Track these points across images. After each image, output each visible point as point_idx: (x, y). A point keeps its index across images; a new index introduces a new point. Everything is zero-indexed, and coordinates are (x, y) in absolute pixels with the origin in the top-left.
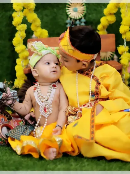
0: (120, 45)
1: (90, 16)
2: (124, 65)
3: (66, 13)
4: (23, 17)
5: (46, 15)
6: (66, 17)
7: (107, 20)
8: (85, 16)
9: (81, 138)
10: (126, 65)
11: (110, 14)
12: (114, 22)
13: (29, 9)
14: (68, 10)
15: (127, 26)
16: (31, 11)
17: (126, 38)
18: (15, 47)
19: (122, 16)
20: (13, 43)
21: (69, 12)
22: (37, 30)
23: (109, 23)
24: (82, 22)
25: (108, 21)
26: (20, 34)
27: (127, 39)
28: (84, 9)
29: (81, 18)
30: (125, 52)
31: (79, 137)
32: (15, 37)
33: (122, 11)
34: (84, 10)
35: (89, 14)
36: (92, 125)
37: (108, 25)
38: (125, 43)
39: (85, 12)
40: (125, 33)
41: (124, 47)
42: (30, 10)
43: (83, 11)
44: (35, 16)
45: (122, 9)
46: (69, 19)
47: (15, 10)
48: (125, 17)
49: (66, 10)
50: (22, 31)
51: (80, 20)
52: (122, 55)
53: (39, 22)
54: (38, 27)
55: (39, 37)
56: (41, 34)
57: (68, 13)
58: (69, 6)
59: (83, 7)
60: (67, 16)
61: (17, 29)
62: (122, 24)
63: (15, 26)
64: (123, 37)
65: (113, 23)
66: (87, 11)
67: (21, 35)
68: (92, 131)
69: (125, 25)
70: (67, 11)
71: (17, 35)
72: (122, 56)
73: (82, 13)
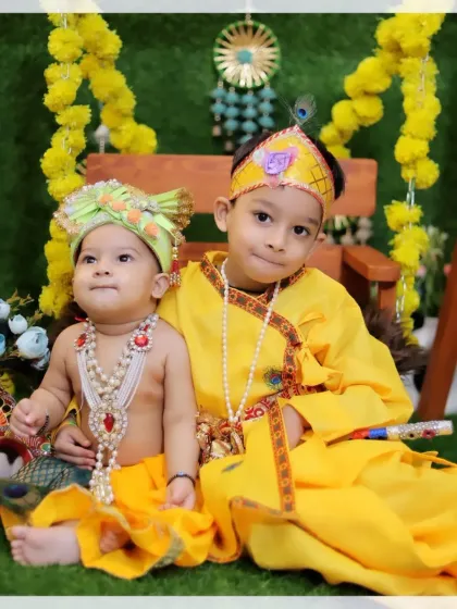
0: (394, 202)
1: (292, 80)
2: (405, 266)
3: (214, 65)
4: (79, 81)
5: (147, 67)
6: (212, 76)
7: (354, 111)
8: (274, 80)
9: (254, 505)
10: (410, 268)
11: (367, 94)
12: (378, 119)
13: (100, 54)
14: (221, 55)
15: (421, 139)
16: (105, 63)
17: (414, 179)
18: (47, 181)
19: (407, 104)
20: (42, 166)
21: (222, 62)
22: (120, 128)
23: (360, 122)
24: (262, 101)
25: (359, 117)
26: (67, 139)
27: (417, 181)
28: (272, 57)
29: (262, 87)
30: (408, 223)
31: (246, 503)
32: (50, 146)
33: (406, 87)
34: (272, 61)
35: (289, 74)
36: (281, 469)
37: (356, 128)
38: (410, 196)
39: (276, 66)
40: (414, 162)
41: (407, 207)
42: (102, 59)
43: (269, 63)
44: (118, 80)
45: (408, 81)
46: (221, 84)
47: (56, 57)
48: (414, 108)
49: (212, 55)
50: (75, 128)
51: (257, 90)
52: (397, 233)
53: (128, 101)
54: (125, 116)
55: (128, 149)
56: (134, 140)
57: (220, 67)
58: (224, 43)
59: (271, 50)
60: (217, 74)
61: (59, 120)
62: (404, 132)
63: (51, 109)
64: (407, 174)
65: (372, 122)
66: (282, 64)
67: (71, 140)
68: (283, 485)
69: (413, 137)
70: (217, 59)
71: (58, 140)
72: (398, 238)
73: (267, 69)
